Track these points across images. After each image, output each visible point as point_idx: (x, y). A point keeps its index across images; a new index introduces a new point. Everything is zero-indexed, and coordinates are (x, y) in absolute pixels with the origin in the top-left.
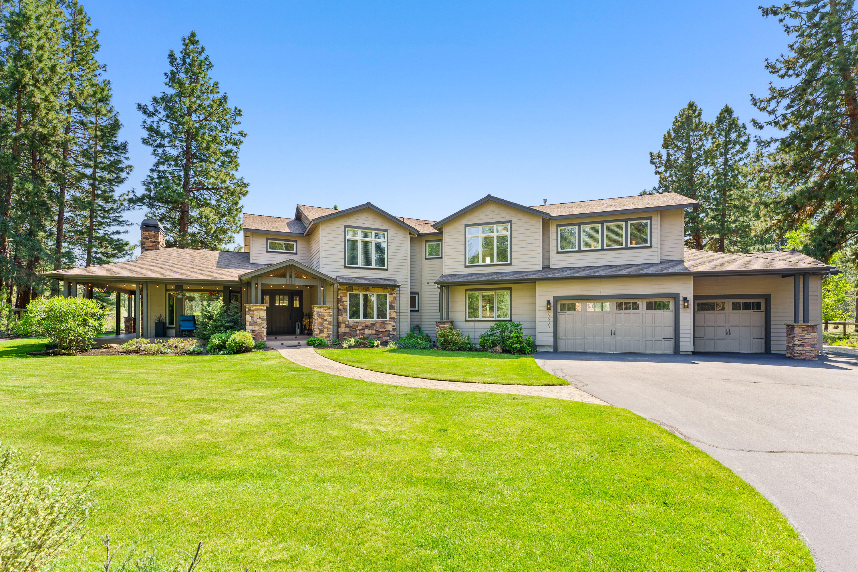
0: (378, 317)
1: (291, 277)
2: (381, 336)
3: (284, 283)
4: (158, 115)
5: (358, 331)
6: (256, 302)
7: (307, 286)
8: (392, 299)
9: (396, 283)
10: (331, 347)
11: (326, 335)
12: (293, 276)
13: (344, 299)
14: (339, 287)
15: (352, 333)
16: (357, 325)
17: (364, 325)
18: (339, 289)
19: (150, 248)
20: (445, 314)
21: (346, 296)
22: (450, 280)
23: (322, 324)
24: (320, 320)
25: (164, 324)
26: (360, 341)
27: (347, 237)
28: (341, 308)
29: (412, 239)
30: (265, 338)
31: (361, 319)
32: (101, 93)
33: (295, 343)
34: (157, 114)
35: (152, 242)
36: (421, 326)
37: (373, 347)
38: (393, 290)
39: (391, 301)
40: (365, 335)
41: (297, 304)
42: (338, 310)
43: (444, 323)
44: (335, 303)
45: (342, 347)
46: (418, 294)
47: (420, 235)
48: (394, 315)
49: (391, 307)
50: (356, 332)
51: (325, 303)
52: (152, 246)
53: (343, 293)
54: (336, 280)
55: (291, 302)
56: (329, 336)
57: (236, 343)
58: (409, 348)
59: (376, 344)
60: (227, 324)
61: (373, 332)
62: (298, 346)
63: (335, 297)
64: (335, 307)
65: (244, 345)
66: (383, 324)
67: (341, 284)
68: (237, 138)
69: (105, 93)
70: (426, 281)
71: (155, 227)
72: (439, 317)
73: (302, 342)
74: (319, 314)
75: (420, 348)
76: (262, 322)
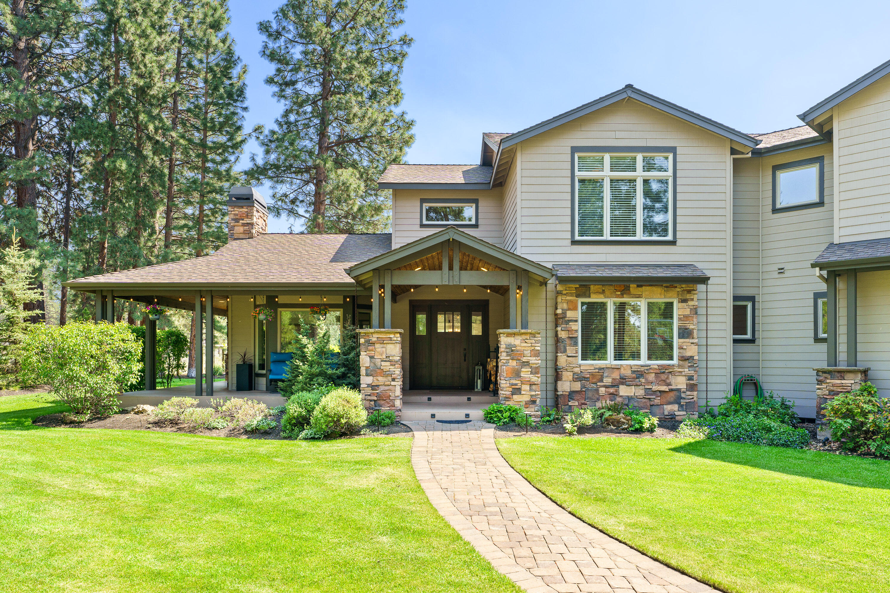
0: (649, 358)
1: (451, 268)
2: (657, 401)
3: (438, 283)
4: (286, 35)
5: (602, 390)
6: (382, 325)
7: (486, 287)
8: (687, 312)
9: (698, 274)
10: (535, 429)
11: (527, 398)
12: (456, 266)
13: (570, 314)
14: (559, 288)
15: (590, 394)
16: (601, 373)
17: (616, 375)
18: (559, 293)
19: (241, 236)
20: (842, 348)
21: (575, 309)
22: (863, 254)
23: (517, 374)
24: (513, 363)
25: (251, 367)
26: (607, 414)
27: (577, 173)
28: (563, 335)
29: (738, 165)
30: (398, 403)
31: (610, 360)
32: (213, 15)
33: (459, 414)
34: (283, 33)
35: (244, 225)
36: (762, 380)
37: (639, 431)
38: (689, 292)
39: (684, 318)
40: (619, 399)
41: (477, 330)
42: (557, 340)
43: (841, 374)
44: (550, 326)
45: (563, 431)
46: (752, 299)
47: (758, 153)
48: (692, 351)
49: (685, 333)
50: (597, 390)
51: (525, 326)
52: (244, 232)
53: (568, 302)
54: (551, 272)
55: (467, 325)
56: (534, 402)
57: (328, 416)
58: (738, 439)
59: (646, 425)
60: (330, 372)
61: (640, 392)
62: (466, 421)
63: (550, 310)
64: (550, 334)
65: (343, 421)
66: (662, 372)
67: (563, 280)
68: (397, 48)
69: (217, 15)
70: (776, 267)
71: (248, 199)
72: (825, 357)
73: (476, 413)
74: (511, 351)
75: (771, 443)
76: (392, 368)
